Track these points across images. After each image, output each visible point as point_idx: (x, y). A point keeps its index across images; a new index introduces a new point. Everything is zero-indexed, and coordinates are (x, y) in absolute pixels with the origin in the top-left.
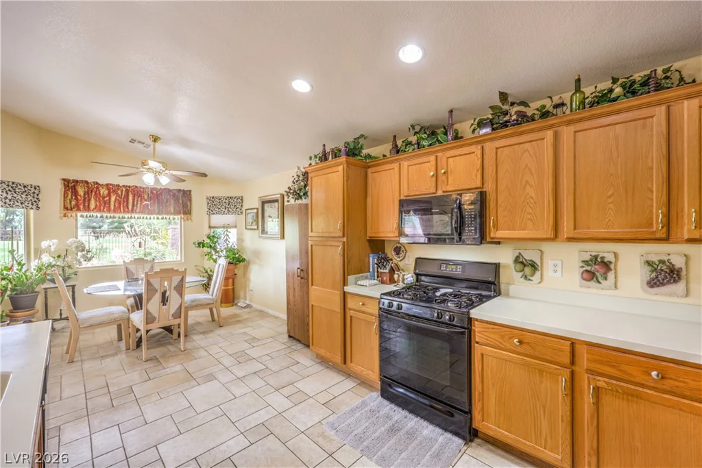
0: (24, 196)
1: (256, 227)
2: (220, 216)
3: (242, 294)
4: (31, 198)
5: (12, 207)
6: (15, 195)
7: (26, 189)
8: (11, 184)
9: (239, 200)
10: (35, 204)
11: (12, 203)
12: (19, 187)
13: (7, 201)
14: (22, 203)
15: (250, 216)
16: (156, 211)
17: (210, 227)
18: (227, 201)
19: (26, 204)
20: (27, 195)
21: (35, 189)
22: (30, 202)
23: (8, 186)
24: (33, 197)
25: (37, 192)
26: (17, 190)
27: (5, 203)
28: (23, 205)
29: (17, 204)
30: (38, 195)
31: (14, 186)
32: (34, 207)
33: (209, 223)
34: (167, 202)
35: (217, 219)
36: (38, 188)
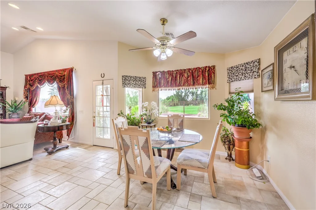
0: (140, 82)
1: (271, 88)
2: (238, 82)
3: (259, 159)
4: (142, 83)
5: (135, 87)
6: (136, 82)
7: (140, 79)
8: (135, 77)
9: (256, 63)
10: (144, 85)
11: (135, 86)
12: (138, 78)
13: (134, 85)
14: (139, 86)
15: (266, 76)
16: (192, 84)
17: (230, 93)
18: (243, 68)
19: (141, 86)
20: (141, 82)
21: (144, 79)
22: (142, 85)
23: (134, 78)
24: (143, 83)
25: (144, 80)
26: (137, 80)
27: (133, 86)
28: (140, 87)
29: (137, 86)
30: (145, 81)
31: (136, 78)
32: (144, 87)
33: (230, 89)
34: (198, 77)
35: (236, 85)
36: (145, 78)
